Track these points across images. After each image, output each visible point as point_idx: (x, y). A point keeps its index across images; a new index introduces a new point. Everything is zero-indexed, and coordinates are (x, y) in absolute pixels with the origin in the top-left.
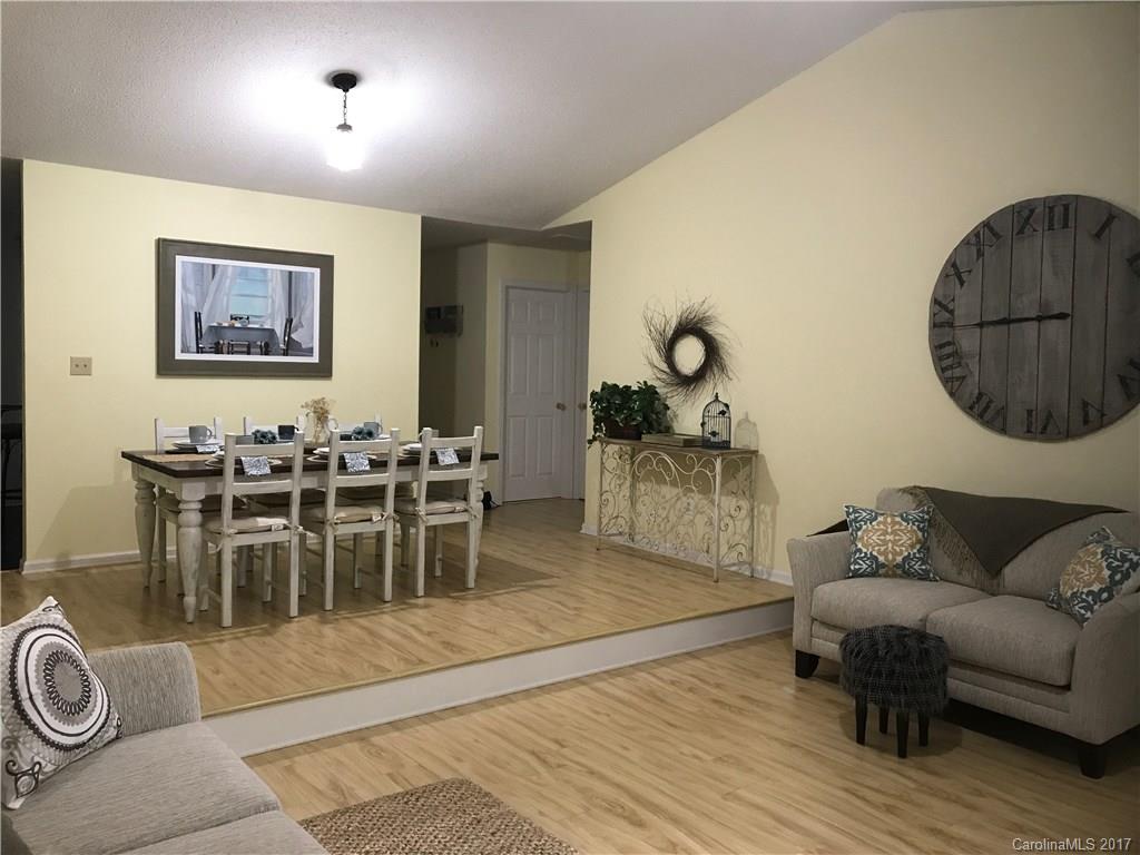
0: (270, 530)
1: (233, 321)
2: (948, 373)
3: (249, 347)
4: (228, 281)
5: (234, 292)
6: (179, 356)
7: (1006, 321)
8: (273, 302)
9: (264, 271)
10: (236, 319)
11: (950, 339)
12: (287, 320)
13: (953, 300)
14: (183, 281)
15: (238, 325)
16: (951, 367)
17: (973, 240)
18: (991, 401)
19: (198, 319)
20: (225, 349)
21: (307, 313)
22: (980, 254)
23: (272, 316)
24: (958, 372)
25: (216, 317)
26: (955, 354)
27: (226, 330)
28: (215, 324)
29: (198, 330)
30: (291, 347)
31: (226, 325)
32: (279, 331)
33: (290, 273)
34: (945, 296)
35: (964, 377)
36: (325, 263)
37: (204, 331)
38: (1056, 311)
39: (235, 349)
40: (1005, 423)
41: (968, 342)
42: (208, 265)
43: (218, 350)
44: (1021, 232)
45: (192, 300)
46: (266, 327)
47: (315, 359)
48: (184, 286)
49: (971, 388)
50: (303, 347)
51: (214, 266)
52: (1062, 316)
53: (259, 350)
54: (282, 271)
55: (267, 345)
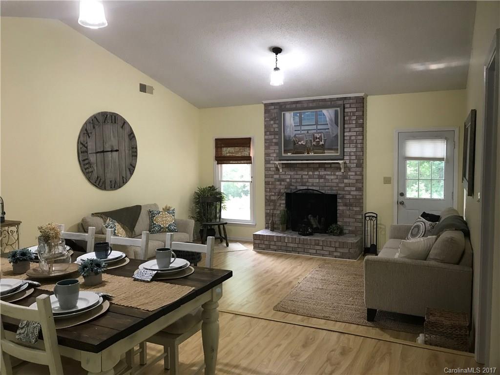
2: (87, 171)
7: (103, 152)
11: (87, 157)
13: (87, 143)
16: (88, 168)
17: (91, 122)
18: (101, 179)
22: (94, 127)
24: (90, 170)
26: (89, 163)
34: (84, 141)
35: (92, 172)
38: (115, 149)
40: (105, 186)
41: (93, 158)
44: (105, 122)
49: (95, 175)
52: (117, 151)
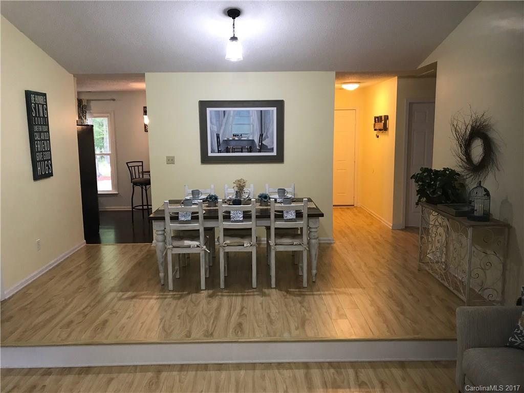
0: (190, 247)
1: (234, 137)
3: (242, 149)
4: (231, 118)
5: (234, 123)
6: (210, 154)
8: (253, 126)
9: (248, 111)
10: (235, 136)
12: (260, 135)
14: (211, 119)
15: (236, 139)
19: (218, 137)
20: (231, 150)
21: (270, 131)
23: (253, 133)
25: (227, 135)
27: (231, 141)
28: (226, 139)
29: (218, 142)
30: (263, 148)
31: (231, 139)
32: (257, 141)
33: (261, 111)
36: (279, 105)
37: (221, 142)
39: (236, 150)
42: (222, 111)
43: (227, 151)
45: (215, 129)
46: (250, 139)
47: (274, 153)
48: (211, 122)
50: (269, 147)
51: (224, 111)
53: (247, 150)
54: (257, 111)
55: (250, 147)
